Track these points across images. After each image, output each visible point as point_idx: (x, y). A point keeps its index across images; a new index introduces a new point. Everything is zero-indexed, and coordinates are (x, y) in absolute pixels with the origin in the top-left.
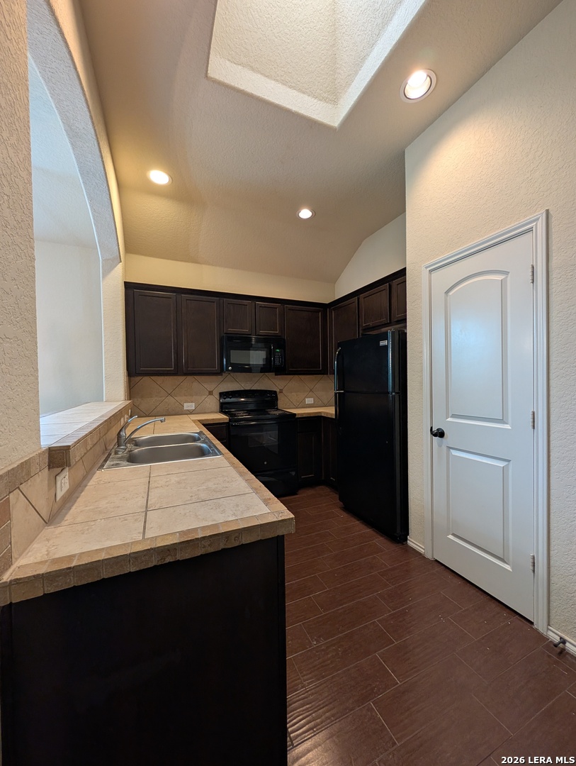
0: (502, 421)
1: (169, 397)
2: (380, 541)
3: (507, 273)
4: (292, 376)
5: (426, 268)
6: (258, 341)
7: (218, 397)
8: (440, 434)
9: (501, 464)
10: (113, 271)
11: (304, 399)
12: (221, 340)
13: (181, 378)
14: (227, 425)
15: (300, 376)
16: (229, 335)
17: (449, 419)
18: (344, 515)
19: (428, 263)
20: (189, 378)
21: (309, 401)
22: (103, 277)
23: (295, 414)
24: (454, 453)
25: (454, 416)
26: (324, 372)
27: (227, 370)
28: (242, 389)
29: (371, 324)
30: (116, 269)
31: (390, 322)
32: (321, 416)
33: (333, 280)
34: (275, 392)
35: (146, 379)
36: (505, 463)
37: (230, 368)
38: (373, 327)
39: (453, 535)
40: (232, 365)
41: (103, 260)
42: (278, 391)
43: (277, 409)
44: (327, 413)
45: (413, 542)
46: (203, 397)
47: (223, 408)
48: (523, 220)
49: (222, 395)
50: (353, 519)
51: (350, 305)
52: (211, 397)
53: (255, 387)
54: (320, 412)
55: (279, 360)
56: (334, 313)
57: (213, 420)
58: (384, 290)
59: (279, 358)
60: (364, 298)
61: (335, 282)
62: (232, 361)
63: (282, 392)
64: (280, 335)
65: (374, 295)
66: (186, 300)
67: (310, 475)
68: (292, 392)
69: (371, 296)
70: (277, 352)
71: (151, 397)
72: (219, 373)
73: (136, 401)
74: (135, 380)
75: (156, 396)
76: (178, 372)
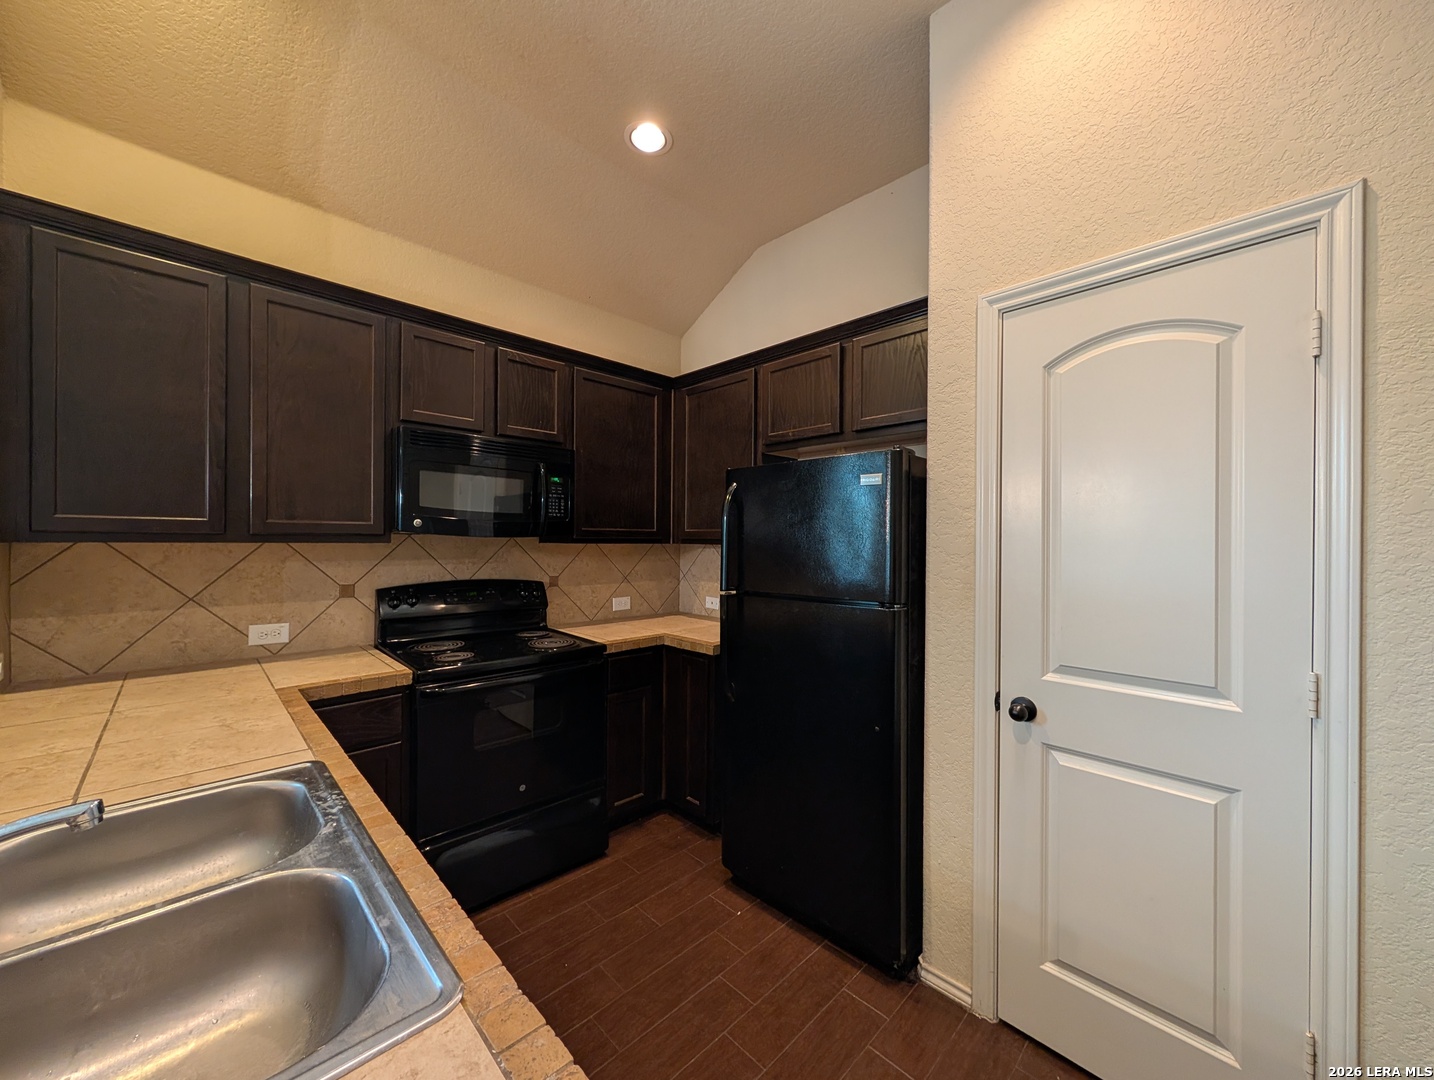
0: (1212, 691)
1: (191, 609)
2: (855, 985)
3: (1233, 329)
4: (581, 545)
5: (991, 303)
6: (487, 447)
7: (370, 601)
8: (1025, 712)
9: (1210, 799)
11: (609, 600)
12: (390, 441)
13: (239, 549)
14: (408, 692)
16: (412, 427)
17: (1050, 677)
18: (741, 909)
19: (993, 292)
21: (621, 604)
23: (603, 647)
24: (1063, 760)
25: (1063, 669)
27: (407, 526)
28: (448, 578)
29: (790, 433)
31: (842, 432)
32: (664, 646)
33: (678, 329)
34: (540, 586)
35: (91, 551)
36: (1219, 797)
37: (417, 522)
38: (794, 441)
39: (1059, 963)
40: (423, 513)
42: (546, 580)
43: (545, 628)
45: (937, 972)
46: (321, 605)
47: (389, 636)
48: (1286, 202)
50: (767, 918)
51: (733, 386)
52: (347, 601)
53: (485, 574)
54: (661, 637)
55: (560, 506)
56: (689, 400)
57: (358, 682)
58: (829, 359)
59: (560, 499)
60: (772, 372)
61: (681, 336)
62: (424, 502)
63: (557, 585)
64: (561, 440)
65: (799, 367)
66: (269, 302)
67: (635, 797)
68: (580, 584)
69: (791, 370)
70: (555, 483)
71: (111, 610)
72: (379, 535)
73: (36, 626)
74: (34, 552)
75: (134, 607)
76: (225, 531)
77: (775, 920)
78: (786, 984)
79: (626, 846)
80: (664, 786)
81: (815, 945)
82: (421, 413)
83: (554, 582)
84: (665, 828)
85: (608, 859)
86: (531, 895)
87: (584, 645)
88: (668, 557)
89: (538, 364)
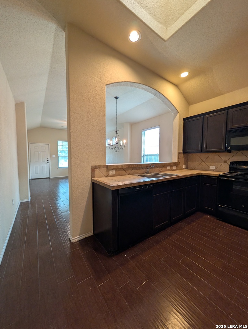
1: (203, 163)
7: (229, 164)
10: (176, 117)
13: (209, 154)
14: (218, 178)
16: (231, 130)
20: (214, 154)
22: (174, 120)
35: (194, 155)
37: (229, 148)
41: (173, 115)
46: (221, 164)
49: (232, 163)
52: (225, 164)
62: (231, 144)
71: (195, 162)
72: (224, 151)
73: (190, 163)
74: (190, 155)
75: (198, 162)
76: (202, 151)
82: (234, 126)
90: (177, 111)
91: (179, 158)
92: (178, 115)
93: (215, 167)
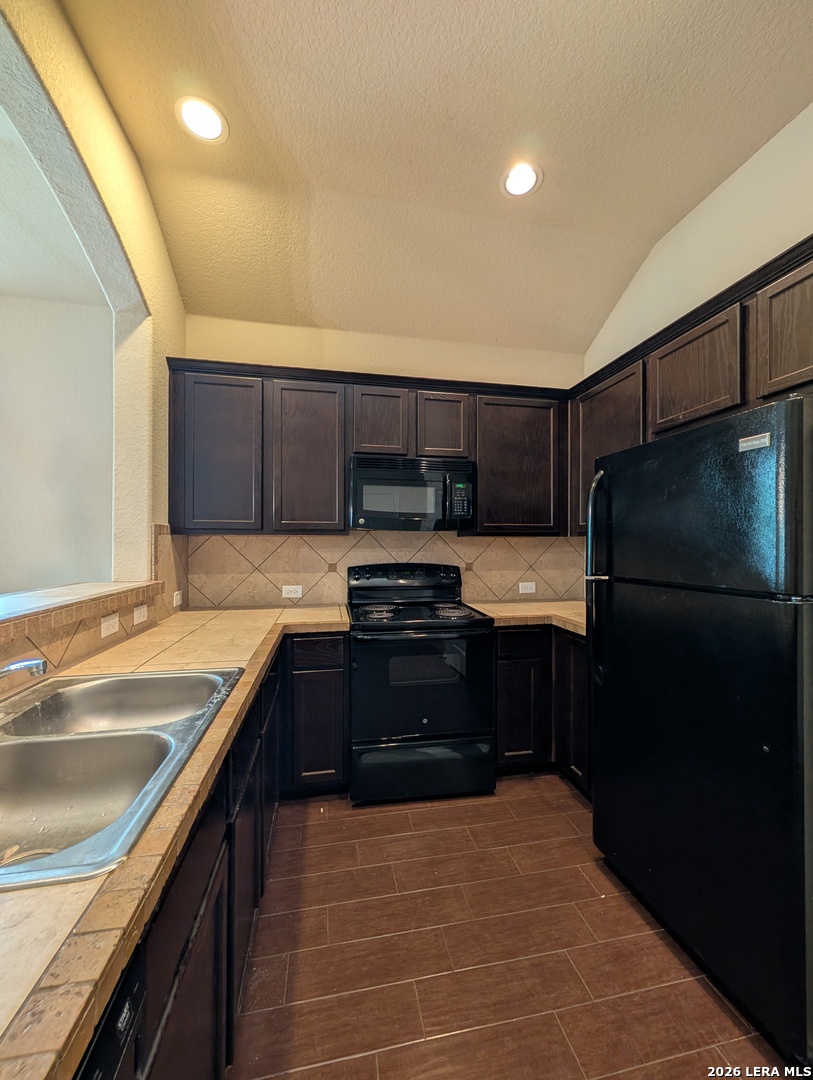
1: (257, 574)
4: (491, 539)
7: (345, 574)
10: (135, 333)
11: (516, 584)
12: (347, 465)
13: (278, 540)
14: (347, 637)
15: (509, 539)
16: (360, 456)
18: (607, 893)
20: (294, 539)
21: (527, 588)
22: (117, 345)
23: (492, 620)
26: (559, 530)
27: (356, 525)
28: (393, 561)
29: (680, 416)
30: (140, 328)
31: (743, 402)
32: (552, 626)
34: (456, 570)
35: (216, 541)
37: (363, 521)
40: (369, 515)
41: (118, 313)
42: (462, 566)
43: (461, 604)
44: (565, 621)
46: (319, 575)
47: (355, 600)
49: (353, 571)
51: (621, 384)
52: (332, 574)
53: (417, 559)
54: (548, 617)
55: (463, 506)
56: (583, 407)
57: (317, 625)
58: (726, 326)
59: (463, 501)
60: (660, 359)
61: (584, 352)
62: (366, 507)
63: (471, 570)
64: (466, 455)
65: (690, 346)
66: (282, 389)
67: (524, 752)
68: (490, 570)
69: (681, 350)
70: (460, 488)
71: (224, 572)
72: (341, 530)
73: (198, 579)
74: (196, 540)
75: (233, 571)
76: (262, 528)
77: (643, 922)
78: (637, 998)
79: (513, 793)
80: (553, 748)
81: (687, 972)
82: (367, 447)
83: (469, 568)
84: (551, 788)
85: (495, 798)
86: (429, 805)
87: (478, 617)
88: (572, 549)
89: (448, 398)
90: (145, 302)
91: (156, 557)
92: (148, 323)
93: (299, 589)
